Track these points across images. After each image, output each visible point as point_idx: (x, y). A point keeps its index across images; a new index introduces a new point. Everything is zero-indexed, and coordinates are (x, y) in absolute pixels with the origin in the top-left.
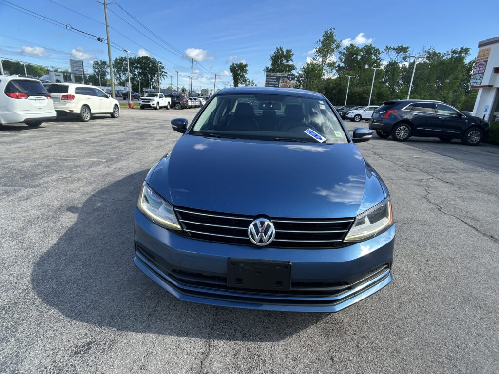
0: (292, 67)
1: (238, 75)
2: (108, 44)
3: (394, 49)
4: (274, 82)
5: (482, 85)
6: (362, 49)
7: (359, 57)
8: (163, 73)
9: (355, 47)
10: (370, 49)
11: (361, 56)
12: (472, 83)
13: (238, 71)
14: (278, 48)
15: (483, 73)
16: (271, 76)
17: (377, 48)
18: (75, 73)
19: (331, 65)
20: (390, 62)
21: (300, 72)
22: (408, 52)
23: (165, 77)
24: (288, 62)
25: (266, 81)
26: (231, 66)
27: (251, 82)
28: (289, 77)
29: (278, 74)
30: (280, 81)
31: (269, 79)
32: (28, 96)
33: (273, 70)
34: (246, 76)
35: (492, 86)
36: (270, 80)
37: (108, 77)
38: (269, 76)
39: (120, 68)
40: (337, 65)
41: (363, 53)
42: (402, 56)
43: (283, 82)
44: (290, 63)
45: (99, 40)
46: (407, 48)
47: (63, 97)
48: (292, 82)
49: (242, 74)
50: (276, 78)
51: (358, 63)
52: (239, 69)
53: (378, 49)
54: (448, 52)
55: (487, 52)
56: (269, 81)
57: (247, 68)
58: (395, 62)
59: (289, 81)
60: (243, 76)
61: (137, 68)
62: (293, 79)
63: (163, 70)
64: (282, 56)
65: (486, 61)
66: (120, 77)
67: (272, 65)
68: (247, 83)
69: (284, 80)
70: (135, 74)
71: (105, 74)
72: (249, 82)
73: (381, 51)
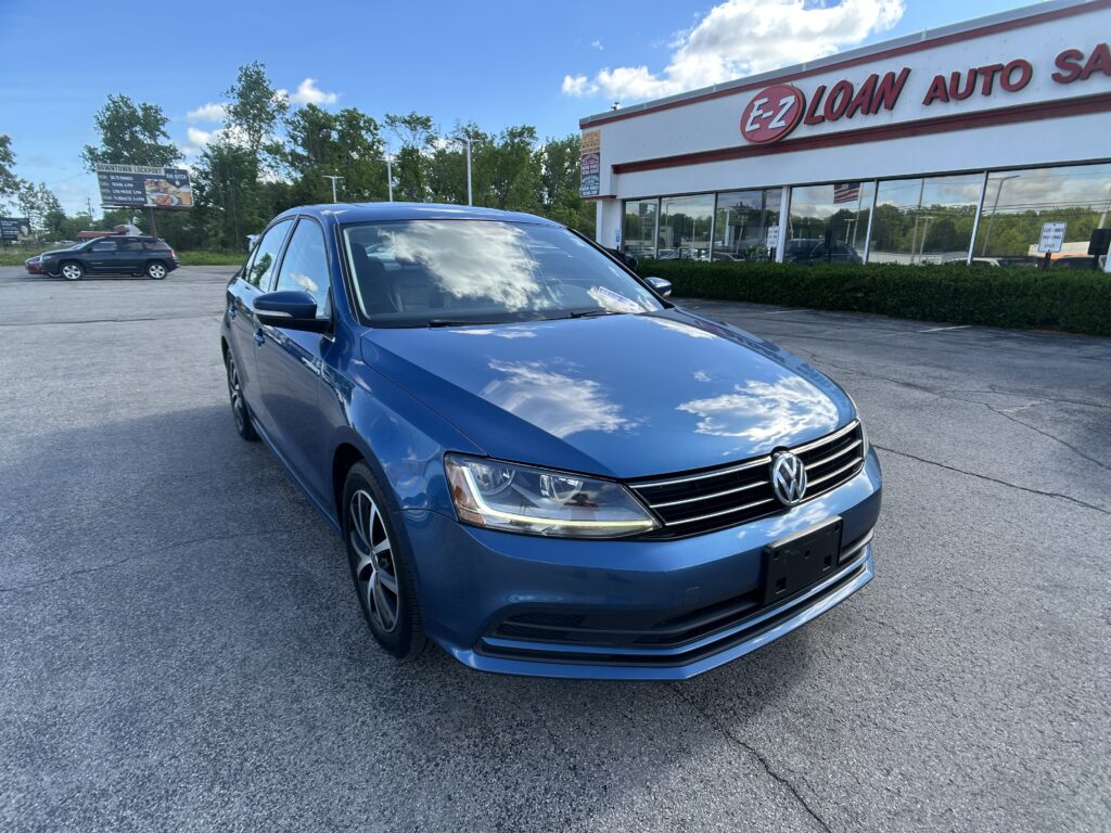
0: (172, 153)
3: (405, 122)
4: (129, 188)
5: (601, 195)
6: (337, 116)
7: (335, 135)
9: (319, 111)
10: (355, 118)
11: (339, 131)
12: (584, 191)
14: (115, 97)
15: (598, 174)
16: (114, 174)
17: (370, 116)
19: (275, 150)
20: (404, 149)
21: (200, 167)
22: (433, 128)
24: (154, 137)
25: (103, 187)
27: (37, 189)
28: (170, 176)
30: (147, 188)
31: (109, 181)
33: (115, 158)
34: (12, 171)
35: (613, 197)
36: (114, 184)
38: (108, 174)
40: (287, 150)
41: (341, 125)
42: (423, 137)
43: (158, 191)
44: (162, 141)
46: (428, 120)
48: (184, 189)
50: (130, 179)
51: (335, 147)
53: (371, 119)
54: (502, 133)
55: (595, 138)
56: (111, 188)
57: (11, 148)
58: (413, 148)
59: (173, 188)
62: (185, 183)
64: (132, 119)
65: (598, 154)
67: (107, 141)
68: (23, 190)
69: (156, 184)
72: (30, 188)
73: (378, 123)
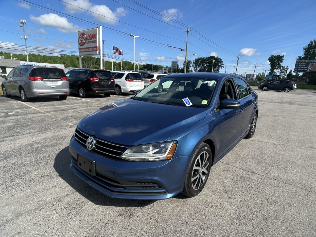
1: (276, 63)
2: (186, 52)
4: (304, 67)
8: (222, 65)
13: (275, 61)
14: (312, 41)
16: (300, 63)
18: (173, 68)
23: (222, 67)
25: (295, 67)
26: (270, 58)
29: (307, 61)
30: (309, 66)
31: (298, 65)
32: (133, 80)
33: (305, 58)
34: (281, 64)
36: (300, 66)
37: (190, 69)
39: (197, 64)
45: (182, 50)
47: (151, 80)
49: (279, 62)
50: (305, 64)
52: (276, 59)
56: (298, 67)
57: (283, 58)
60: (279, 64)
61: (206, 63)
63: (222, 63)
66: (196, 68)
67: (305, 54)
68: (282, 68)
69: (313, 65)
70: (205, 67)
71: (189, 67)
72: (284, 68)
